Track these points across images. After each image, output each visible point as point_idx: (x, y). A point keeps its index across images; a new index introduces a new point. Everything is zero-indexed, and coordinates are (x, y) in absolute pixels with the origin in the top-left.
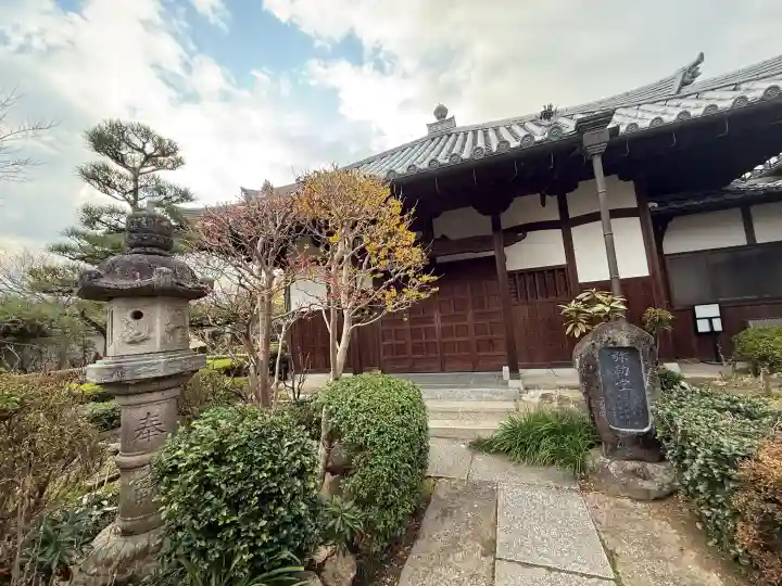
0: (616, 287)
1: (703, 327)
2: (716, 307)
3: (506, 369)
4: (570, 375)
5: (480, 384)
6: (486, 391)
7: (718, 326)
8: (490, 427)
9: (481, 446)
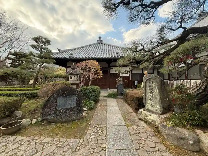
0: (122, 77)
1: (135, 84)
2: (137, 81)
3: (108, 89)
4: (116, 90)
5: (104, 91)
6: (105, 91)
7: (137, 84)
8: (106, 95)
9: (104, 97)
